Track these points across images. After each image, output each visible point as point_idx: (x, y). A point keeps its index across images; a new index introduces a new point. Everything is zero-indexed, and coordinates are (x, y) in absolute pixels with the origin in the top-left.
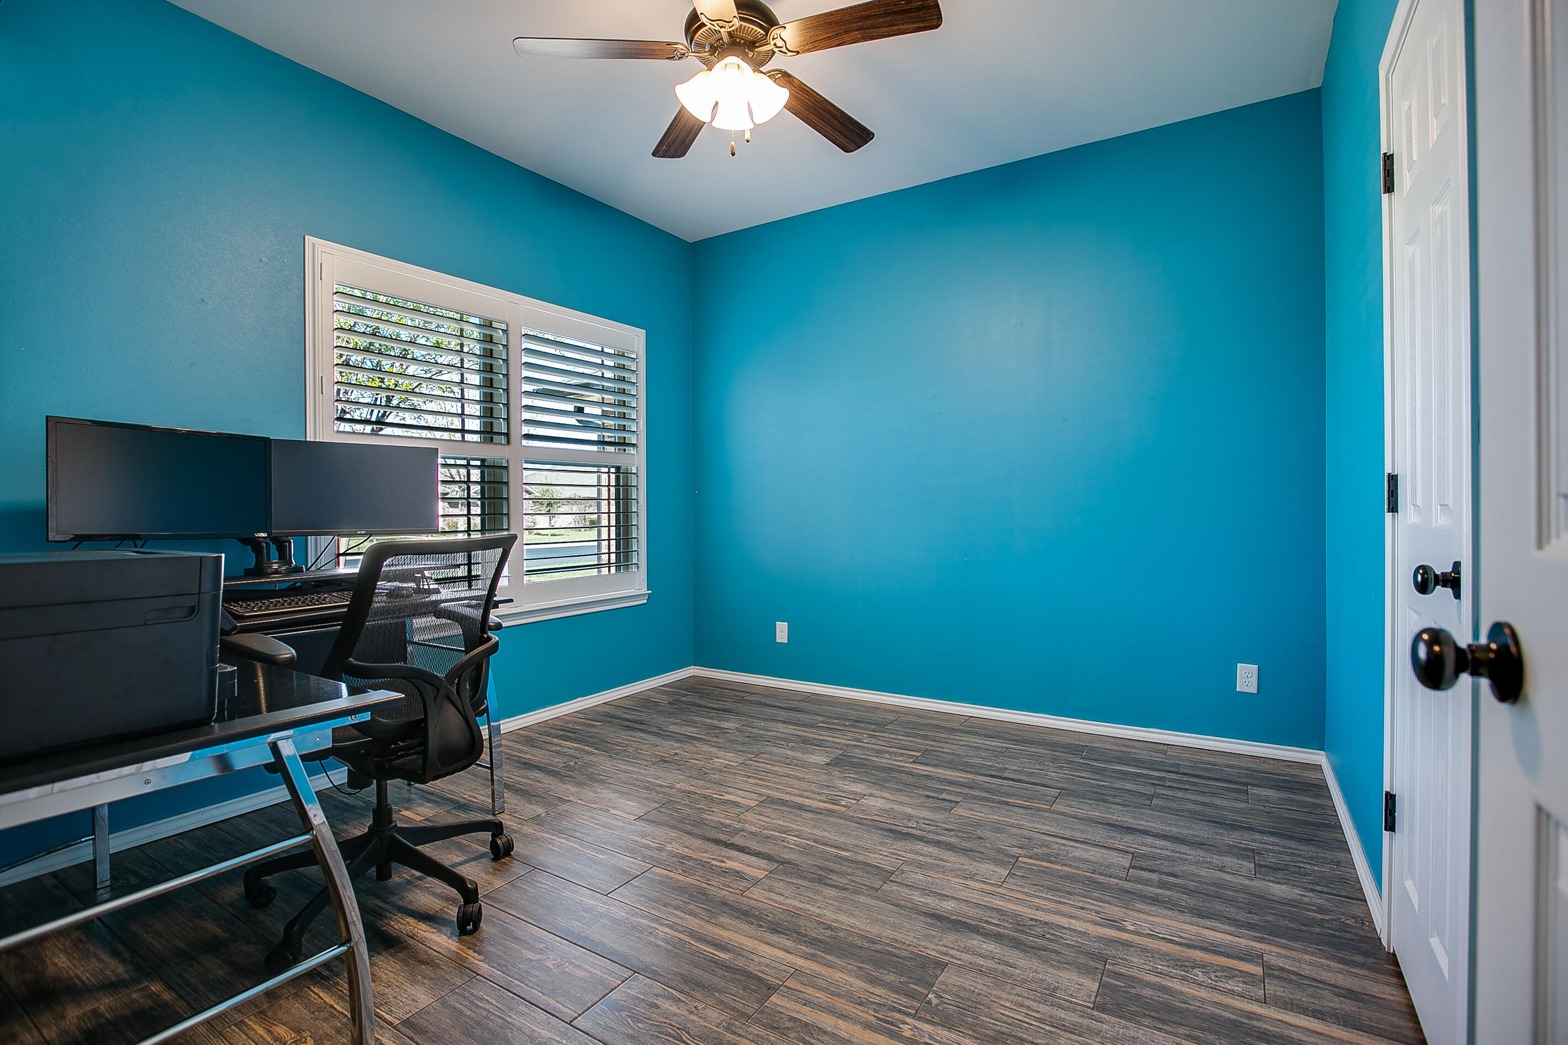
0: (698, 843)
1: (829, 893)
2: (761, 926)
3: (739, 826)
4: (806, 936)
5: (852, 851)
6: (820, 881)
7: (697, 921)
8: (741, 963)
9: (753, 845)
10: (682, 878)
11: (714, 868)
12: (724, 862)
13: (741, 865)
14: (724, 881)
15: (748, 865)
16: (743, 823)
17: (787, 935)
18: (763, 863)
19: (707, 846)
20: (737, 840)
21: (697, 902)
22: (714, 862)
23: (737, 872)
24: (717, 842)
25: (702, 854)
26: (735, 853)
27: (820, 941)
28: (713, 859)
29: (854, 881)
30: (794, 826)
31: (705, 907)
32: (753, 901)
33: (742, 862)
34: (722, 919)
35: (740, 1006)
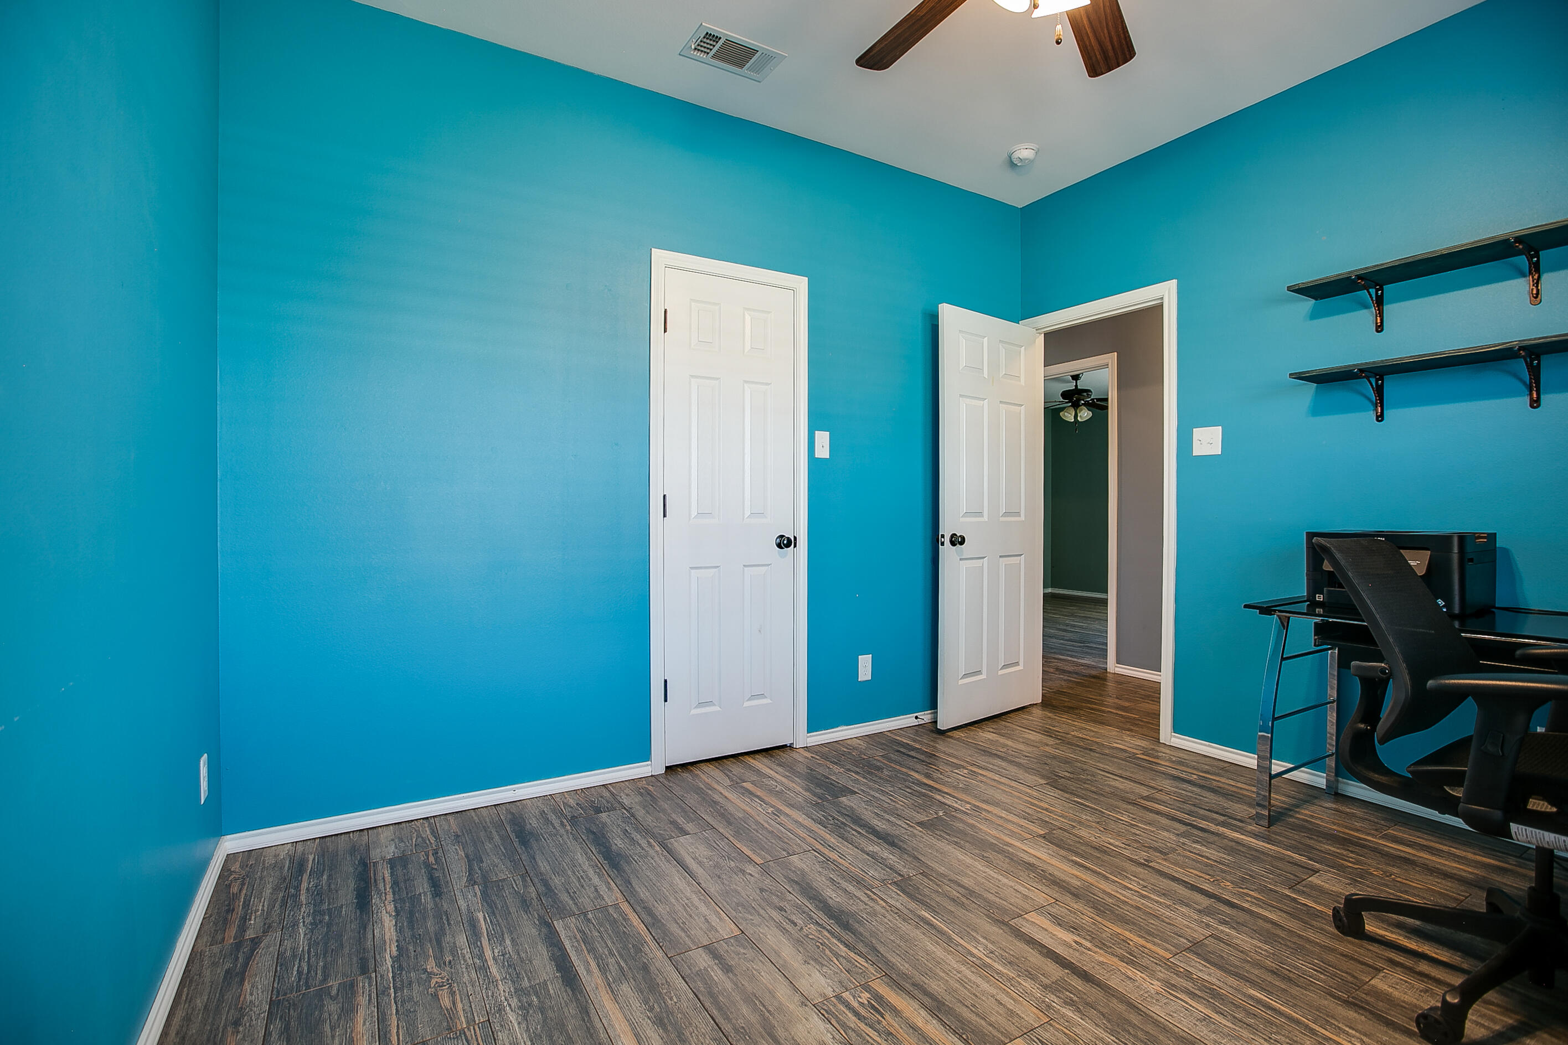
0: (1114, 982)
1: (969, 881)
2: (1042, 870)
3: (1051, 998)
4: (1006, 856)
5: (915, 914)
6: (972, 892)
7: (1102, 887)
8: (1062, 852)
9: (1034, 957)
10: (1127, 934)
11: (1088, 937)
12: (1076, 942)
13: (1055, 933)
14: (1076, 919)
15: (1046, 930)
16: (1044, 1002)
17: (1021, 860)
18: (1026, 929)
19: (1100, 974)
20: (1056, 972)
21: (1104, 903)
22: (1088, 944)
23: (1060, 925)
24: (1086, 977)
25: (1105, 961)
26: (1060, 950)
27: (996, 851)
28: (1089, 949)
29: (937, 885)
30: (968, 973)
31: (1095, 897)
32: (1046, 891)
33: (1053, 936)
34: (1079, 884)
35: (1066, 833)
